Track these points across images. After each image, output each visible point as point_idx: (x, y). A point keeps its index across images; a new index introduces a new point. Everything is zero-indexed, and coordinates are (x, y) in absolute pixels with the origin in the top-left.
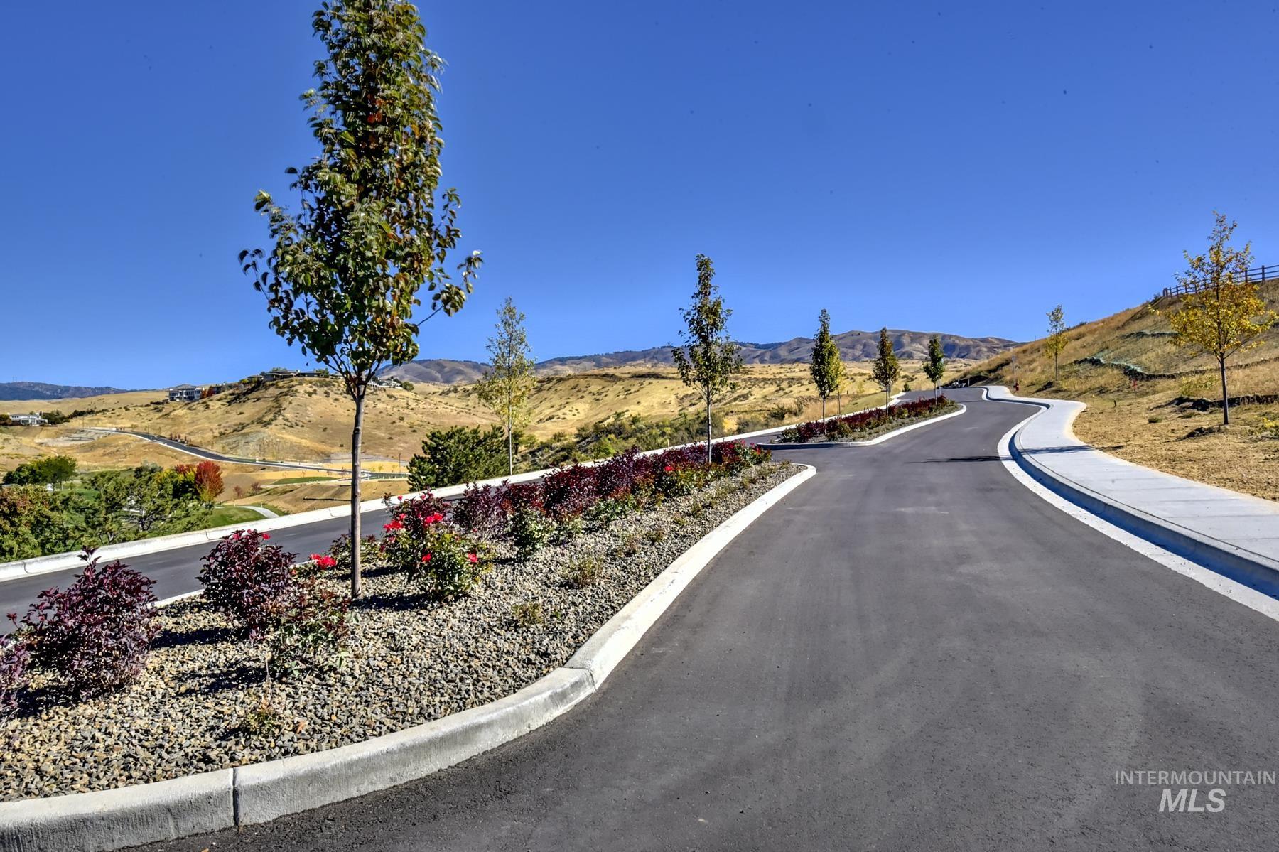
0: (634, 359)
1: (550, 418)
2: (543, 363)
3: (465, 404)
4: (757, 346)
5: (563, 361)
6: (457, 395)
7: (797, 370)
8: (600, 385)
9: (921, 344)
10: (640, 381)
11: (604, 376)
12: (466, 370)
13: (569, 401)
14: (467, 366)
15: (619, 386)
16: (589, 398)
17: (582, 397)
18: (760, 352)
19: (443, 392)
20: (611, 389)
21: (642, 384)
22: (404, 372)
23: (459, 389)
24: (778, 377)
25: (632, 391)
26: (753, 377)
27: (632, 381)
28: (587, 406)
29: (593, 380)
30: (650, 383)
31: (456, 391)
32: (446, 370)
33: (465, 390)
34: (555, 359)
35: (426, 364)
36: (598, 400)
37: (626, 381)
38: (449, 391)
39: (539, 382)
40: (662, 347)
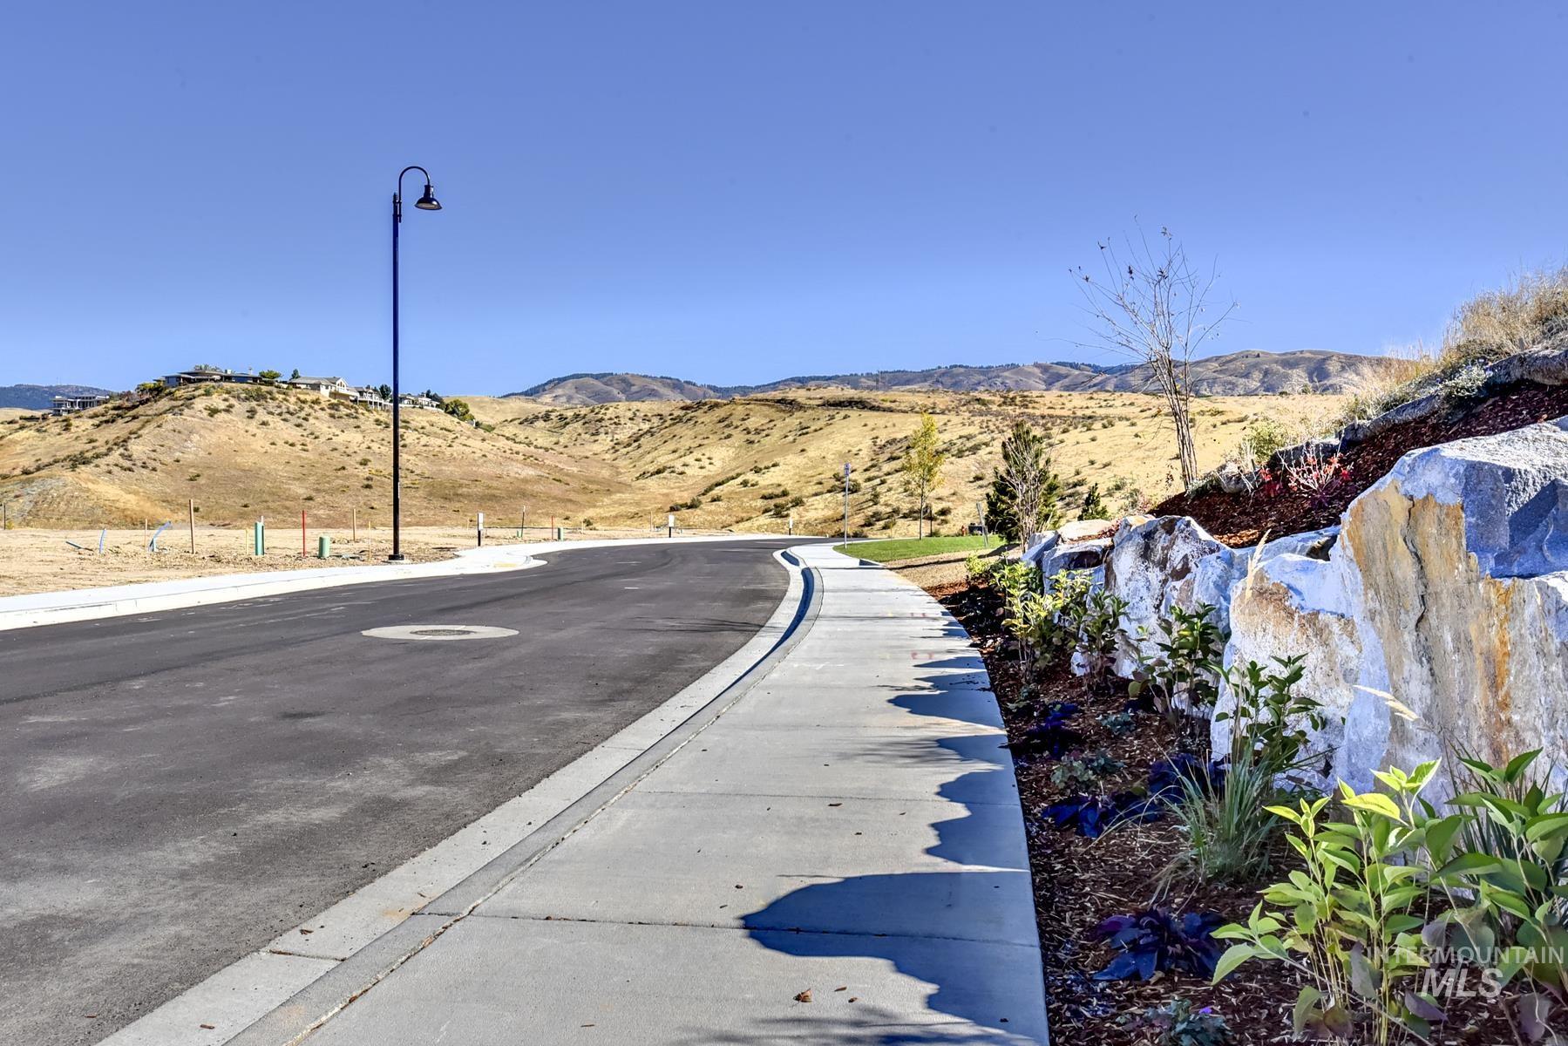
1: (659, 472)
4: (1097, 370)
6: (548, 425)
7: (1118, 403)
8: (766, 416)
9: (1358, 374)
10: (832, 411)
11: (779, 401)
12: (662, 390)
13: (706, 442)
14: (665, 385)
15: (794, 421)
16: (739, 437)
17: (729, 436)
18: (1099, 379)
19: (526, 420)
20: (779, 424)
21: (832, 418)
23: (553, 416)
24: (1079, 413)
25: (813, 428)
26: (1038, 412)
27: (820, 410)
28: (732, 452)
29: (758, 408)
30: (845, 417)
31: (547, 417)
32: (634, 389)
33: (562, 418)
36: (752, 442)
37: (810, 412)
38: (537, 418)
39: (682, 408)
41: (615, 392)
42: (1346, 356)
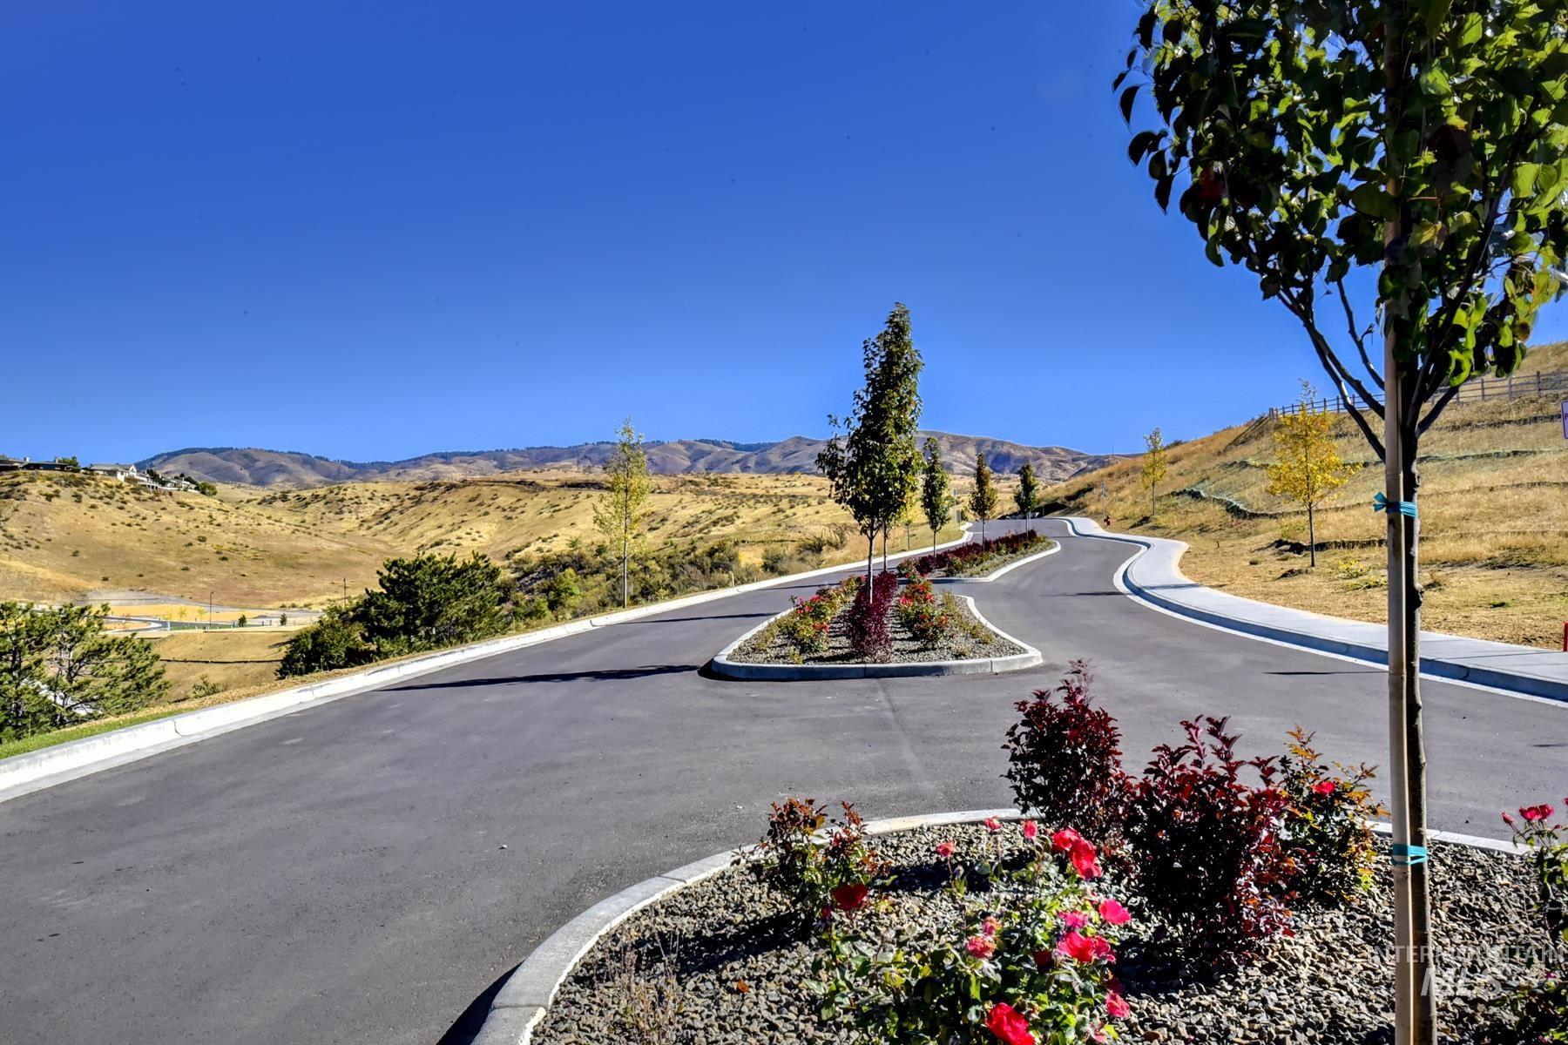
0: (556, 458)
1: (437, 544)
2: (416, 459)
3: (300, 519)
4: (737, 447)
5: (446, 458)
6: (287, 505)
7: (798, 483)
8: (513, 496)
9: (964, 453)
10: (574, 492)
11: (519, 483)
12: (291, 466)
13: (465, 518)
14: (293, 460)
15: (542, 499)
16: (496, 516)
17: (486, 514)
18: (741, 455)
19: (264, 500)
20: (530, 503)
21: (577, 497)
22: (187, 466)
23: (290, 496)
24: (772, 492)
25: (562, 506)
26: (738, 491)
27: (562, 491)
28: (494, 527)
29: (503, 489)
30: (588, 497)
31: (284, 498)
32: (259, 464)
33: (299, 498)
34: (435, 455)
35: (224, 454)
36: (510, 518)
37: (553, 492)
38: (274, 499)
39: (417, 489)
40: (598, 444)
41: (237, 468)
42: (954, 437)
